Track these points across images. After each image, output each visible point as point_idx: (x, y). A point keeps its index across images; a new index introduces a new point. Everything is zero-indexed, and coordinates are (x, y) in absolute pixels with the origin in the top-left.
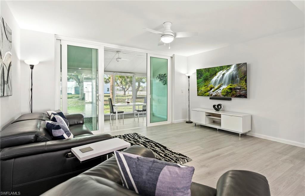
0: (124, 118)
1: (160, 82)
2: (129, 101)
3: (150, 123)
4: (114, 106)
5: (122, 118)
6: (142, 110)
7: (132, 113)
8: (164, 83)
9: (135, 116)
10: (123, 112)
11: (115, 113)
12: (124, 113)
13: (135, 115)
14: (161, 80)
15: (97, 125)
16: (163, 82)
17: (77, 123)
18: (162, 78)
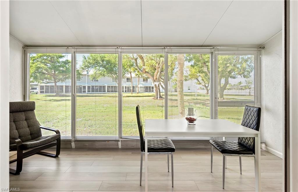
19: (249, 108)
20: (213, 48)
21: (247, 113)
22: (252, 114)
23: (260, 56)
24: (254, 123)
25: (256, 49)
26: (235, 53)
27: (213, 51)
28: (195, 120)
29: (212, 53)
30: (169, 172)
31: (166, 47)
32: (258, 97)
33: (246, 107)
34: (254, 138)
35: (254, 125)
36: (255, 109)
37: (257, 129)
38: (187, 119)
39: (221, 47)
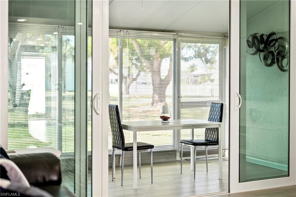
0: (154, 163)
1: (257, 57)
2: (166, 115)
3: (239, 182)
4: (126, 127)
5: (149, 164)
6: (204, 141)
7: (171, 149)
8: (269, 61)
9: (178, 158)
10: (152, 147)
11: (129, 149)
12: (153, 150)
13: (178, 154)
14: (259, 50)
15: (89, 182)
16: (265, 58)
17: (44, 179)
18: (262, 46)
19: (214, 105)
20: (177, 34)
21: (212, 109)
22: (217, 109)
23: (225, 47)
24: (218, 117)
25: (221, 38)
26: (199, 41)
27: (176, 38)
28: (169, 118)
29: (175, 40)
30: (140, 178)
31: (122, 30)
32: (222, 95)
33: (212, 105)
34: (218, 128)
35: (218, 119)
36: (219, 105)
37: (221, 121)
38: (162, 117)
39: (185, 34)
